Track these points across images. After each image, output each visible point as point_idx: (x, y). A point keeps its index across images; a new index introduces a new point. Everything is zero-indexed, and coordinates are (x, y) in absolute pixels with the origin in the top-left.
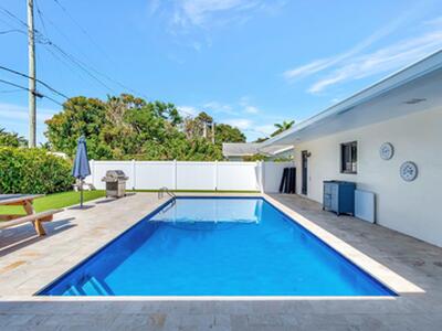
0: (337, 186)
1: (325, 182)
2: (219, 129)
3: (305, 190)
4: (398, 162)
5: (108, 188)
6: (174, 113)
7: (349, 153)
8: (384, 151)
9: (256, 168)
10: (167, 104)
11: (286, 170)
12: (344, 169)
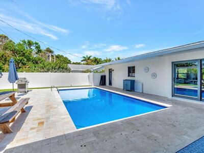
0: (130, 81)
1: (124, 80)
2: (58, 57)
3: (110, 84)
4: (150, 72)
5: (19, 88)
6: (38, 47)
7: (131, 70)
8: (145, 69)
9: (89, 76)
10: (34, 42)
11: (102, 76)
12: (129, 76)
